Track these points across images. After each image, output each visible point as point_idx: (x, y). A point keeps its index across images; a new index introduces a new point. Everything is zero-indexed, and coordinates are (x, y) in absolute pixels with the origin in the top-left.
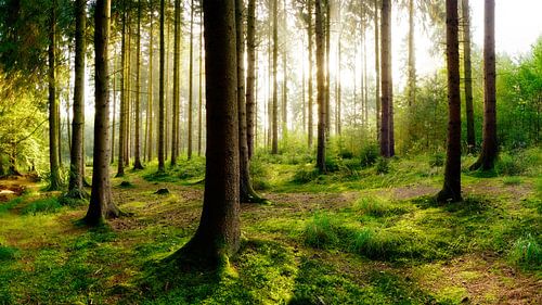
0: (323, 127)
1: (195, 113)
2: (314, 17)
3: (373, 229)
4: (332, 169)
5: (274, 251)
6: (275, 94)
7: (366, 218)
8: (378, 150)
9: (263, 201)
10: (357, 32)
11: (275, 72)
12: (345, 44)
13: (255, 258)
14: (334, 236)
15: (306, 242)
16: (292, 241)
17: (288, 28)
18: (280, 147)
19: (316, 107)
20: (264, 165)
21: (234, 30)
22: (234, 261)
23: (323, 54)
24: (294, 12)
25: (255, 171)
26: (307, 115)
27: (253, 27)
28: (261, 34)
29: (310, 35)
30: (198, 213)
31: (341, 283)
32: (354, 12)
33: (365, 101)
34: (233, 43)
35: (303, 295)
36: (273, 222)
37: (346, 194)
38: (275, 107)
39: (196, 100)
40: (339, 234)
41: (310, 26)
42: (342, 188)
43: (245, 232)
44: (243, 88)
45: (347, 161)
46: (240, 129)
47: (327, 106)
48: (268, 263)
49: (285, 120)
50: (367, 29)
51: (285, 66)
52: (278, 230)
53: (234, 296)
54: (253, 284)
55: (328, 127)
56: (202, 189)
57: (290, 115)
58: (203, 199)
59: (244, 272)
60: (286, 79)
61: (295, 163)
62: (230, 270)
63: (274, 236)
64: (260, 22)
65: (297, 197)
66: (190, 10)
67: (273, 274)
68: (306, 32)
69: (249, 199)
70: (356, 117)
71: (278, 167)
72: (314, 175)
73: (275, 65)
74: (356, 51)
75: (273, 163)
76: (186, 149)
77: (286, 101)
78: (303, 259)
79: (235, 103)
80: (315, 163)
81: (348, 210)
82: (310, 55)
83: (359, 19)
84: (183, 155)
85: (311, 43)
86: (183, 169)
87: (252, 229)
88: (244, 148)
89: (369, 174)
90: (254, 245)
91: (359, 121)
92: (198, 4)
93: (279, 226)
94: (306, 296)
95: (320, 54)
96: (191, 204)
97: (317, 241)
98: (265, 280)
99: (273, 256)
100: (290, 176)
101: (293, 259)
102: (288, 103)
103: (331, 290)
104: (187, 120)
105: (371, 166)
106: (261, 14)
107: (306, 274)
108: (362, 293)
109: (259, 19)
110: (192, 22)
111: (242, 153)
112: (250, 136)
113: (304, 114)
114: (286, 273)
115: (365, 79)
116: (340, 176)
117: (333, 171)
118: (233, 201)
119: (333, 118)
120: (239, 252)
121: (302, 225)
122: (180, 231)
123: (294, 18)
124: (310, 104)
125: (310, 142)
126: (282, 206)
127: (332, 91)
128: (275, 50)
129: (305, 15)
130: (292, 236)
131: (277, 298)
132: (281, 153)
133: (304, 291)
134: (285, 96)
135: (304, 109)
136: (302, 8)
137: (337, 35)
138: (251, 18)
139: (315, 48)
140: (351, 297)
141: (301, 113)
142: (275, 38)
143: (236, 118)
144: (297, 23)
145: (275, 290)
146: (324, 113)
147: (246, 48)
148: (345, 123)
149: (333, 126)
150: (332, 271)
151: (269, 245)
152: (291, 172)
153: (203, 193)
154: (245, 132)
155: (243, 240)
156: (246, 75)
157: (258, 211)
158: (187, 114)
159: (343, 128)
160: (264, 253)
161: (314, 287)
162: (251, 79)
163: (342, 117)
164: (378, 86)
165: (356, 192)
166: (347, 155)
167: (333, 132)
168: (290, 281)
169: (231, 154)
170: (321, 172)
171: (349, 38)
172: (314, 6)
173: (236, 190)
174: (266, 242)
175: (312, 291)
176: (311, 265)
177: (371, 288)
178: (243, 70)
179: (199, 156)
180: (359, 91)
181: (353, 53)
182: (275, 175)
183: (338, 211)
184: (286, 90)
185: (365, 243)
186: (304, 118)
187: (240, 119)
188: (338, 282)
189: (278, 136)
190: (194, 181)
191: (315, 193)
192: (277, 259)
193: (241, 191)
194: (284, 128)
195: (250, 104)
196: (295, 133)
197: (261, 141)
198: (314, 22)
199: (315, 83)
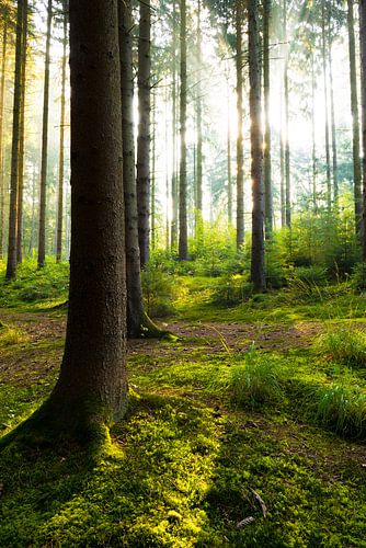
0: (261, 215)
1: (52, 190)
2: (245, 37)
3: (348, 389)
4: (276, 283)
5: (181, 415)
6: (183, 164)
7: (336, 368)
8: (358, 252)
9: (164, 336)
10: (316, 52)
11: (183, 130)
12: (296, 76)
13: (152, 426)
14: (280, 394)
15: (234, 401)
16: (210, 400)
17: (204, 59)
18: (191, 248)
19: (248, 184)
20: (165, 278)
21: (117, 59)
22: (118, 433)
23: (258, 98)
24: (214, 32)
25: (151, 287)
26: (235, 197)
27: (147, 57)
28: (160, 68)
29: (239, 67)
30: (56, 359)
31: (291, 473)
32: (310, 20)
33: (332, 169)
34: (115, 79)
35: (228, 485)
36: (180, 369)
37: (302, 326)
38: (183, 185)
39: (54, 169)
40: (289, 391)
41: (239, 52)
42: (294, 316)
43: (136, 385)
44: (131, 153)
45: (302, 270)
46: (127, 220)
47: (268, 182)
48: (172, 434)
49: (199, 205)
50: (335, 44)
51: (199, 119)
52: (189, 382)
53: (119, 490)
54: (148, 468)
55: (269, 216)
56: (63, 319)
57: (207, 198)
58: (64, 335)
59: (134, 450)
60: (200, 140)
61: (215, 274)
62: (112, 448)
63: (182, 390)
64: (159, 48)
65: (219, 329)
66: (46, 14)
67: (182, 450)
68: (232, 63)
69: (141, 333)
70: (316, 196)
71: (188, 281)
72: (246, 293)
73: (183, 119)
74: (315, 85)
75: (180, 274)
76: (35, 251)
77: (200, 175)
78: (228, 428)
79: (119, 178)
80: (247, 274)
81: (303, 352)
82: (240, 99)
83: (320, 30)
84: (29, 261)
85: (240, 80)
86: (28, 286)
87: (147, 379)
88: (134, 251)
89: (342, 293)
90: (151, 406)
91: (322, 203)
92: (61, 7)
93: (189, 375)
94: (234, 488)
95: (254, 98)
96: (44, 344)
97: (251, 400)
98: (168, 460)
99: (181, 423)
100: (208, 294)
101: (212, 427)
102: (204, 179)
103: (274, 481)
104: (37, 201)
105: (344, 279)
106: (161, 35)
107: (234, 453)
108: (328, 495)
109: (156, 43)
110: (48, 35)
111: (130, 259)
112: (143, 232)
113: (230, 195)
114: (201, 450)
115: (331, 131)
116: (289, 296)
117: (277, 288)
118: (116, 336)
119: (277, 202)
120: (126, 419)
121: (226, 373)
122: (24, 392)
123: (214, 41)
124: (240, 179)
125: (239, 239)
126: (194, 342)
127: (275, 157)
128: (183, 95)
129: (230, 36)
130: (210, 391)
131: (187, 489)
132: (193, 259)
133: (229, 479)
134: (200, 168)
135: (229, 188)
136: (226, 26)
137: (282, 63)
138: (145, 42)
139: (247, 87)
140: (308, 497)
141: (225, 194)
142: (183, 76)
143: (121, 203)
144: (217, 50)
145: (184, 476)
146: (262, 194)
147: (136, 90)
148: (297, 208)
149: (277, 214)
150: (275, 450)
151: (174, 405)
152: (209, 288)
153: (64, 324)
154: (135, 225)
155: (133, 398)
156: (136, 133)
157: (156, 350)
158: (38, 191)
159: (295, 217)
160: (165, 417)
161: (247, 474)
162: (145, 139)
163: (293, 199)
164: (356, 140)
165: (318, 323)
166: (301, 261)
167: (277, 224)
168: (207, 462)
169: (112, 260)
170: (257, 288)
171: (301, 65)
172: (246, 21)
173: (122, 319)
174: (169, 401)
175: (243, 480)
176: (242, 438)
177: (345, 489)
178: (131, 124)
179: (59, 263)
180: (321, 152)
181: (309, 89)
182: (184, 293)
183: (286, 354)
184: (200, 157)
185: (334, 411)
186: (230, 202)
187: (126, 204)
188: (286, 470)
189: (189, 231)
190: (49, 305)
191: (248, 321)
192: (188, 427)
193: (129, 321)
194: (197, 218)
195: (144, 180)
196: (215, 225)
197: (161, 240)
198: (245, 46)
199: (247, 146)
